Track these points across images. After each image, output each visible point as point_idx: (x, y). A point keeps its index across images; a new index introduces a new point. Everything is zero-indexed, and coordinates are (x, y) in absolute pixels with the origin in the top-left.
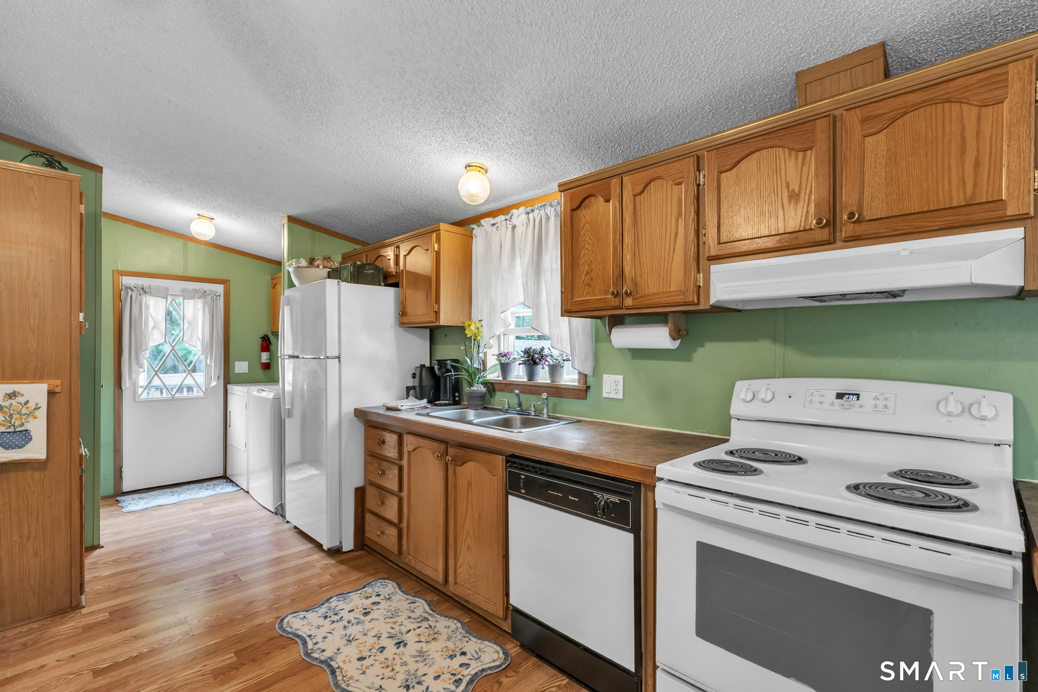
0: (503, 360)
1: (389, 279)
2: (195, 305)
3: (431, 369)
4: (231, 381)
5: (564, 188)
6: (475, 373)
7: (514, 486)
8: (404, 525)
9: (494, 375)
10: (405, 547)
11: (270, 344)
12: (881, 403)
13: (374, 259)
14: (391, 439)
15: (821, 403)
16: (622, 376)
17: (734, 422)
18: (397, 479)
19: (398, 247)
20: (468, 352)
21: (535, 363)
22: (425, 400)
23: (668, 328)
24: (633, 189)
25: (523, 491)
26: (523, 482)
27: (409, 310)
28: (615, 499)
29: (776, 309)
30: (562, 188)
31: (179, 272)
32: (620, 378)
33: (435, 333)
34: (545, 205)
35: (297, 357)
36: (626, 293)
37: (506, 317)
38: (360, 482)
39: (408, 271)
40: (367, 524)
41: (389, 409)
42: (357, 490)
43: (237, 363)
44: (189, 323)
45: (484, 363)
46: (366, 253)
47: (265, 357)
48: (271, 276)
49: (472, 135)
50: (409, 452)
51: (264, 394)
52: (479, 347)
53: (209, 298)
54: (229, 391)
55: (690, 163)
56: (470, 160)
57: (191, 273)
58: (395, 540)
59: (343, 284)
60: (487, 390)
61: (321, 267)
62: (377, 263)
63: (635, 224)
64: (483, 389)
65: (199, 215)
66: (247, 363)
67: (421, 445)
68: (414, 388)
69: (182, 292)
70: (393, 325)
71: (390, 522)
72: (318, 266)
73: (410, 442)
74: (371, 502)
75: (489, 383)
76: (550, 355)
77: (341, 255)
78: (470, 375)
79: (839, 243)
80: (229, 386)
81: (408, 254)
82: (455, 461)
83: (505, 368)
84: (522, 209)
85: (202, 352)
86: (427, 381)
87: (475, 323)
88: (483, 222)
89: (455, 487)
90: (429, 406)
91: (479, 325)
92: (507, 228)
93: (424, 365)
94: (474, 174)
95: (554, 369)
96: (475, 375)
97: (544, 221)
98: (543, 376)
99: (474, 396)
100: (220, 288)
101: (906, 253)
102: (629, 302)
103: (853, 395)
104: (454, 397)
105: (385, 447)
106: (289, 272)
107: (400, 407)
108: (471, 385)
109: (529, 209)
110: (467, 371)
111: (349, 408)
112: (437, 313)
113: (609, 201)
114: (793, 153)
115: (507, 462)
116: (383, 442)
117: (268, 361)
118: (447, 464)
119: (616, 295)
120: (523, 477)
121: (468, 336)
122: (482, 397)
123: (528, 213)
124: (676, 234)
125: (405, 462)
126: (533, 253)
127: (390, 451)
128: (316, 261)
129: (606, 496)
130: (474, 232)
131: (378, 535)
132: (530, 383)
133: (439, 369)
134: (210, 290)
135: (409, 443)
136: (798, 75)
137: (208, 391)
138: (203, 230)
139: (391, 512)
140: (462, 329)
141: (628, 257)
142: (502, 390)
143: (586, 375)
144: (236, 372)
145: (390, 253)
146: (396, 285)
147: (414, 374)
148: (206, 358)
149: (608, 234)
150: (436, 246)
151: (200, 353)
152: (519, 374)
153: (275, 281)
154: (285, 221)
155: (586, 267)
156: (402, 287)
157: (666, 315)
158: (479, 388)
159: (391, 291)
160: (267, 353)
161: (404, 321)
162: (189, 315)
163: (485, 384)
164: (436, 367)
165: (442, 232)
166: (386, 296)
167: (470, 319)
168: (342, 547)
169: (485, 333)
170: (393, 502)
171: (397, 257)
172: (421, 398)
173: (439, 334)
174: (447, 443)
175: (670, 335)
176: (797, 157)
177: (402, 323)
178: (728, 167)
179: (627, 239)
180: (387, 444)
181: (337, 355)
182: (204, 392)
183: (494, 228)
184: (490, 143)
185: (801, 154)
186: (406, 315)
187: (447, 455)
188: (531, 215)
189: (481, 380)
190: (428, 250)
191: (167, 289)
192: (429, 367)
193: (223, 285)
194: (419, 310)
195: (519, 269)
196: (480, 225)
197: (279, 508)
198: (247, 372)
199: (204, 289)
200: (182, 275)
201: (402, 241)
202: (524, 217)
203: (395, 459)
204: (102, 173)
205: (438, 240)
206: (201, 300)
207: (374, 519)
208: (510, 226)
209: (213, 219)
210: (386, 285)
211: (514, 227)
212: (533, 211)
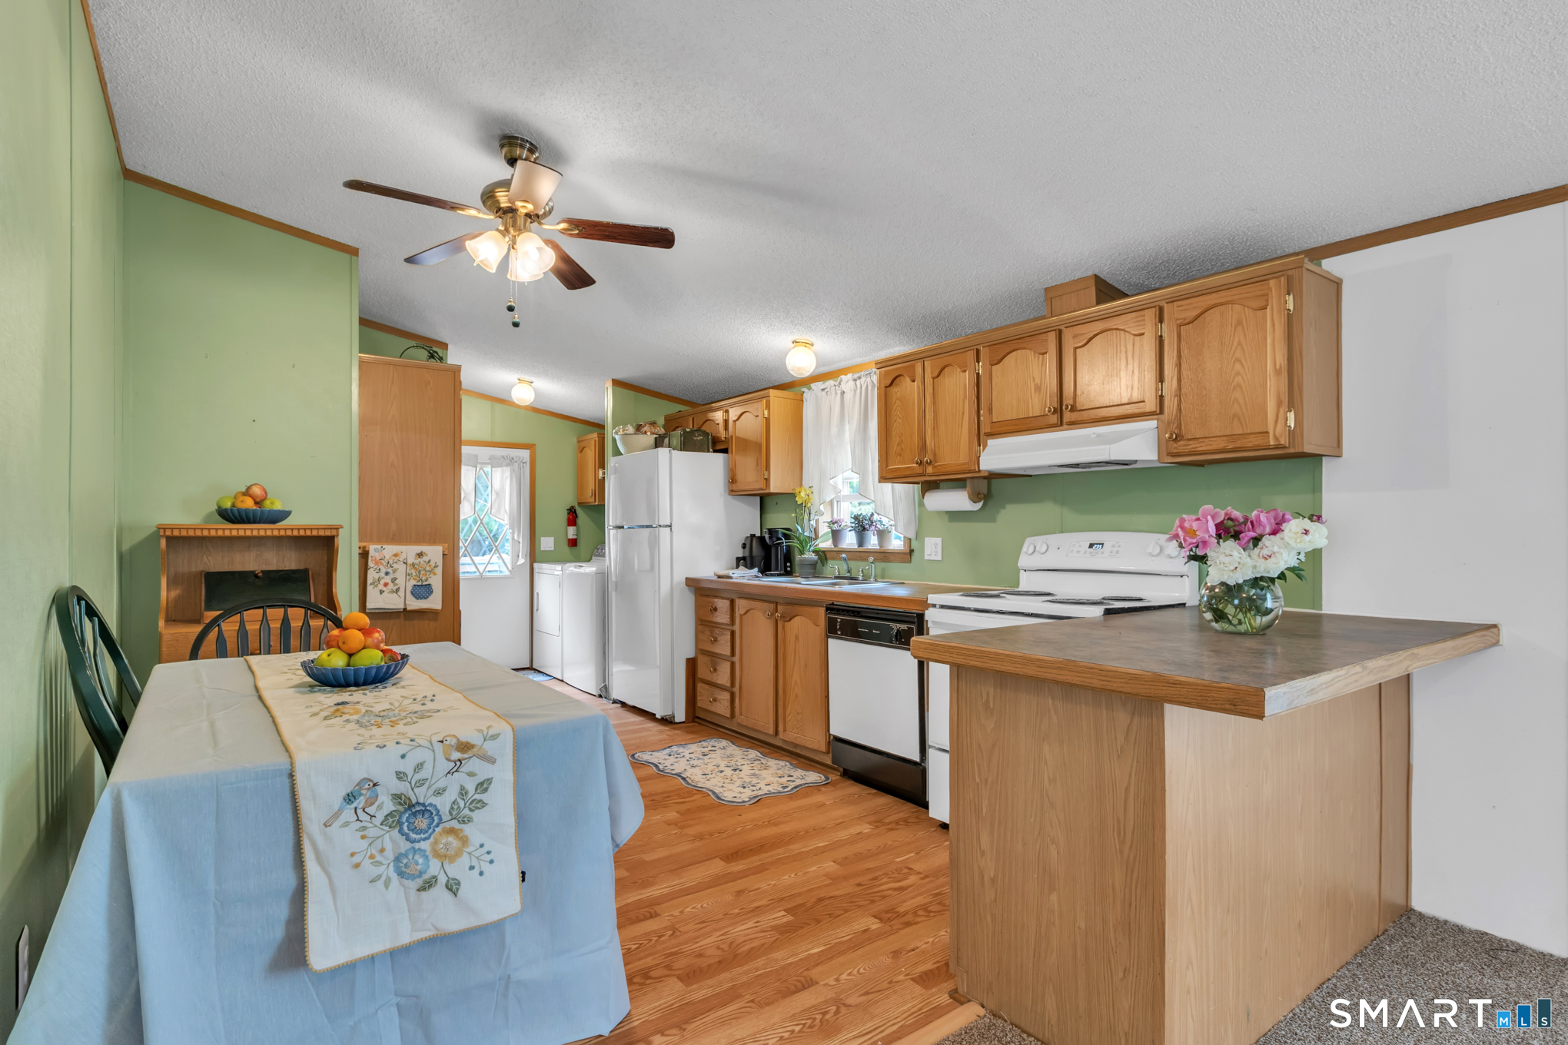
0: (835, 527)
1: (719, 446)
2: (503, 473)
3: (762, 539)
4: (537, 560)
5: (881, 364)
6: (806, 541)
7: (832, 630)
8: (736, 689)
9: (826, 544)
10: (737, 710)
11: (577, 517)
12: (1115, 549)
13: (701, 423)
14: (723, 605)
15: (1078, 552)
16: (940, 539)
17: (1022, 572)
18: (729, 644)
19: (727, 411)
20: (799, 520)
21: (864, 529)
22: (756, 569)
23: (966, 493)
24: (932, 373)
25: (839, 633)
26: (840, 625)
27: (739, 477)
28: (904, 627)
29: (1055, 474)
30: (879, 366)
31: (488, 438)
32: (939, 540)
33: (765, 501)
34: (870, 373)
35: (623, 527)
36: (927, 462)
37: (836, 483)
38: (691, 653)
39: (738, 437)
40: (698, 694)
41: (719, 577)
42: (689, 661)
43: (542, 539)
44: (497, 494)
45: (816, 531)
46: (693, 416)
47: (571, 532)
48: (578, 438)
49: (796, 322)
50: (741, 616)
51: (581, 570)
52: (810, 514)
53: (516, 465)
54: (536, 570)
55: (971, 355)
56: (796, 337)
57: (498, 439)
58: (727, 704)
59: (675, 452)
60: (819, 558)
61: (649, 433)
62: (705, 428)
63: (934, 403)
64: (814, 557)
65: (519, 379)
66: (553, 538)
67: (752, 607)
68: (744, 558)
69: (490, 459)
70: (723, 493)
71: (722, 688)
72: (646, 433)
73: (742, 605)
74: (703, 672)
75: (820, 551)
76: (880, 521)
77: (663, 418)
78: (801, 543)
79: (1065, 426)
80: (535, 565)
81: (738, 420)
82: (784, 617)
83: (836, 535)
84: (850, 376)
85: (510, 525)
86: (757, 550)
87: (805, 490)
88: (813, 385)
89: (784, 640)
90: (760, 575)
91: (809, 492)
92: (836, 393)
93: (754, 535)
94: (801, 349)
95: (882, 534)
96: (807, 543)
97: (870, 388)
98: (873, 542)
99: (805, 564)
100: (525, 454)
101: (1093, 436)
102: (930, 470)
103: (1100, 544)
104: (786, 567)
105: (717, 613)
106: (614, 440)
107: (731, 575)
108: (802, 553)
109: (856, 376)
110: (798, 539)
111: (680, 577)
112: (767, 480)
113: (914, 381)
114: (1037, 355)
115: (827, 611)
116: (715, 609)
117: (575, 537)
118: (777, 620)
119: (920, 463)
120: (839, 620)
121: (799, 503)
122: (814, 565)
123: (855, 380)
124: (963, 413)
125: (737, 628)
126: (860, 418)
127: (722, 617)
128: (644, 427)
129: (899, 625)
130: (805, 395)
131: (710, 702)
132: (861, 549)
133: (770, 538)
134: (517, 457)
135: (740, 607)
136: (1046, 289)
137: (515, 569)
138: (523, 394)
139: (723, 677)
140: (793, 495)
141: (929, 431)
142: (834, 559)
143: (910, 539)
144: (542, 549)
145: (718, 416)
146: (725, 451)
147: (744, 544)
148: (513, 533)
149: (914, 410)
150: (766, 412)
151: (508, 526)
152: (850, 540)
153: (583, 444)
154: (609, 385)
155: (898, 438)
156: (732, 453)
157: (964, 480)
158: (810, 556)
159: (721, 456)
160: (574, 527)
161: (734, 489)
162: (497, 485)
163: (816, 552)
164: (767, 536)
165: (771, 398)
166: (715, 462)
167: (801, 485)
168: (674, 717)
169: (815, 498)
170: (725, 668)
171: (726, 422)
172: (751, 567)
173: (769, 501)
174: (777, 603)
175: (970, 498)
176: (1039, 358)
177: (732, 491)
178: (995, 362)
179: (929, 416)
180: (719, 610)
181: (669, 524)
182: (510, 571)
183: (824, 393)
184: (813, 327)
185: (1041, 356)
186: (736, 482)
187: (777, 612)
188: (858, 382)
189: (812, 548)
190: (757, 416)
191: (476, 457)
192: (758, 537)
193: (528, 451)
194: (749, 478)
195: (848, 435)
196: (810, 389)
197: (603, 689)
198: (553, 549)
199: (511, 456)
200: (490, 440)
201: (731, 405)
202: (852, 383)
203: (727, 624)
204: (447, 350)
205: (768, 407)
206: (509, 468)
207: (707, 687)
208: (839, 392)
209: (532, 382)
210: (715, 451)
211: (843, 393)
212: (860, 378)
